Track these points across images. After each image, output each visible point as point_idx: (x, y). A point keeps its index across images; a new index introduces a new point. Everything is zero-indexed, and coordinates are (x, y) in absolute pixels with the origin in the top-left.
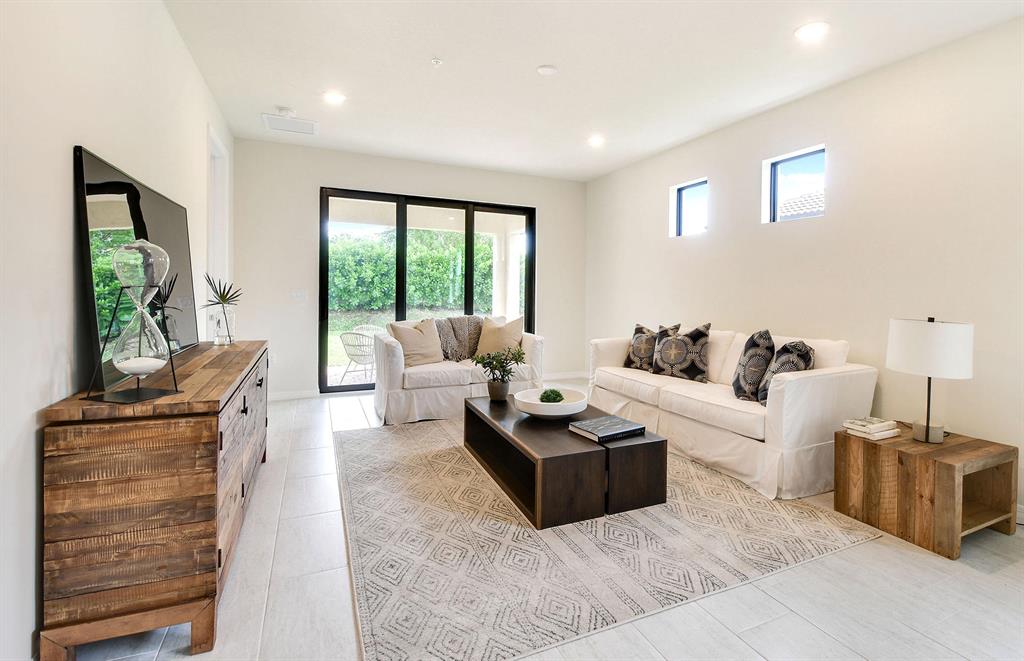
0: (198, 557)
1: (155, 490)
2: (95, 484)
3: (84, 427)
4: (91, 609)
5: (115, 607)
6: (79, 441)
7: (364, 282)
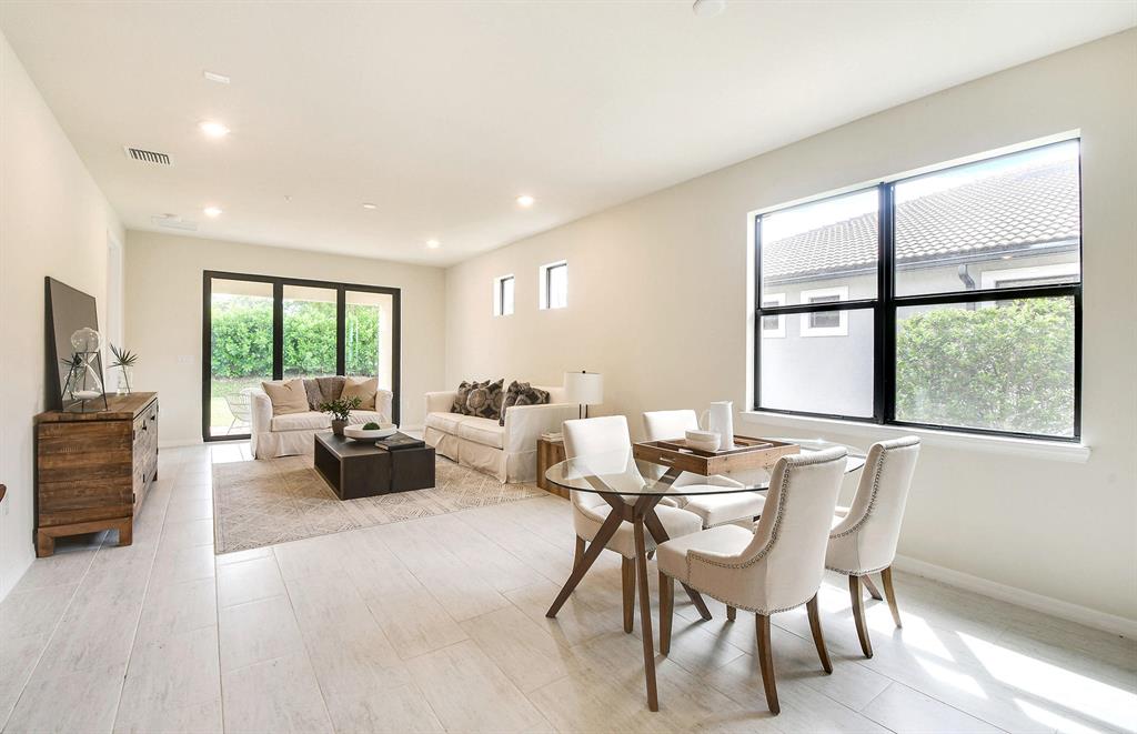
0: (122, 496)
1: (98, 458)
2: (65, 454)
3: (60, 425)
4: (63, 519)
5: (77, 519)
6: (57, 432)
7: (258, 349)
